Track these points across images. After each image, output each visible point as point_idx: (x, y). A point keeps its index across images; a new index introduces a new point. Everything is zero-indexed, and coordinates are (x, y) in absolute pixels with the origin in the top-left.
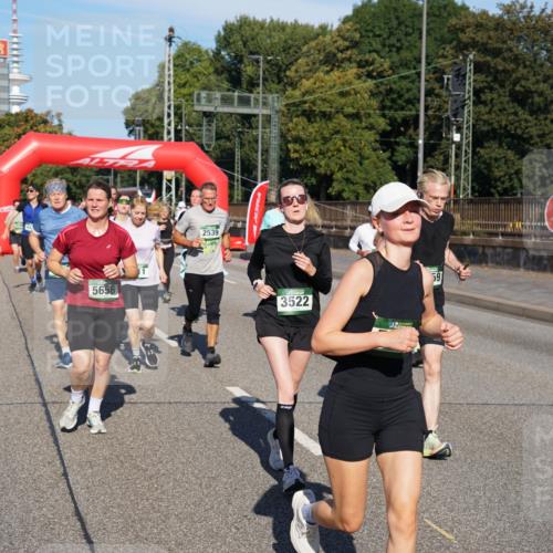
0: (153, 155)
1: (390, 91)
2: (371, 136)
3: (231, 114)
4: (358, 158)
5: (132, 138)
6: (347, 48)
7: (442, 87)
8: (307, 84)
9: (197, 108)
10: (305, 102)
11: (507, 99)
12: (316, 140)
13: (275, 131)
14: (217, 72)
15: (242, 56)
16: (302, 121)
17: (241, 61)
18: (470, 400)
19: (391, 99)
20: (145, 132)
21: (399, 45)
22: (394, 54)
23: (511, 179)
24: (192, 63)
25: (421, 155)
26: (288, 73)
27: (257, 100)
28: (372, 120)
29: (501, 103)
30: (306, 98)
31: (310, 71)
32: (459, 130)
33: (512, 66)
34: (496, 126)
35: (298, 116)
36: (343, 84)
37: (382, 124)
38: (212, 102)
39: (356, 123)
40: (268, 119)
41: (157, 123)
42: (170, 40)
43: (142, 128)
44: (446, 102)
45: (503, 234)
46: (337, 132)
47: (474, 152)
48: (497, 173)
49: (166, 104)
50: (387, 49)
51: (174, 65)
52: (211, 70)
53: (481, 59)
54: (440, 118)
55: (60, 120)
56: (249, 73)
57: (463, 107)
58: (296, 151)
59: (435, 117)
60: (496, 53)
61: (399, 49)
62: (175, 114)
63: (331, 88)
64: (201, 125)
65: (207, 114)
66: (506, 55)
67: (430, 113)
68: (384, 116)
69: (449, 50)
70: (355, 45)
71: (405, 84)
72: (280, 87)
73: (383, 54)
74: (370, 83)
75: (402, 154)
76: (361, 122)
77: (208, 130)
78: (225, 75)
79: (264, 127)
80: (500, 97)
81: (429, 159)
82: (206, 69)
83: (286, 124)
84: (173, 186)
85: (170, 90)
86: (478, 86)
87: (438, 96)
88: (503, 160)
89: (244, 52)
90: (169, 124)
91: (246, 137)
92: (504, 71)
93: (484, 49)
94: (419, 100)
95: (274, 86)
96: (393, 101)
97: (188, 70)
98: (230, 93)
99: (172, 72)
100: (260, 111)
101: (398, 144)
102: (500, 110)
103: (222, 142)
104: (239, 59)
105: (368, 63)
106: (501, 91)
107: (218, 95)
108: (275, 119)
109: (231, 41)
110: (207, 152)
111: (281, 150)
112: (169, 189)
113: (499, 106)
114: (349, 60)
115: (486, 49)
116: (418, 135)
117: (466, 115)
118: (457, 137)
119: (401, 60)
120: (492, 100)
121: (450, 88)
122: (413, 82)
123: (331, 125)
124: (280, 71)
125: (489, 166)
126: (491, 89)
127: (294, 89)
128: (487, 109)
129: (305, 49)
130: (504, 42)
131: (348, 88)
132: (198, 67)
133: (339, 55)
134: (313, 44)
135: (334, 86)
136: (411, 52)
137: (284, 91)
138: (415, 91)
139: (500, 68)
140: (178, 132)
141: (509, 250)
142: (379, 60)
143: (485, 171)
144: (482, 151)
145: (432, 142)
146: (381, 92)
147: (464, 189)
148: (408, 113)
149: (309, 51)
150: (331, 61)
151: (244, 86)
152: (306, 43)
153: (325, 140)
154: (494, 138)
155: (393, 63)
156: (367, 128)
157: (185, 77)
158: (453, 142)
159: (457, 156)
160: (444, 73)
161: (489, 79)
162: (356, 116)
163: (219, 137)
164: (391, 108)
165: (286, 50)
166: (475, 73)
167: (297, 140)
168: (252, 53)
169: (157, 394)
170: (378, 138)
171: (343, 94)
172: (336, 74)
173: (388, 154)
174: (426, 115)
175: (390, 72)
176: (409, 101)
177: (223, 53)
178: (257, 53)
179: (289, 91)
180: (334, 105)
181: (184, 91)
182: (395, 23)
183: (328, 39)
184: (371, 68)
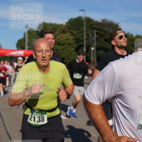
4: (70, 54)
6: (67, 29)
7: (89, 37)
8: (58, 37)
11: (103, 40)
14: (38, 35)
28: (73, 45)
30: (58, 40)
31: (59, 34)
32: (93, 47)
34: (101, 46)
35: (56, 44)
36: (66, 37)
37: (76, 46)
39: (70, 46)
41: (24, 46)
43: (20, 47)
44: (90, 41)
46: (66, 48)
51: (28, 33)
53: (98, 31)
55: (1, 46)
59: (88, 44)
61: (79, 29)
62: (28, 44)
66: (103, 31)
68: (76, 44)
69: (90, 29)
73: (75, 30)
74: (72, 37)
78: (40, 35)
86: (97, 37)
96: (78, 41)
102: (102, 43)
114: (68, 32)
123: (64, 46)
126: (100, 38)
128: (99, 43)
130: (102, 28)
136: (82, 30)
138: (83, 38)
139: (102, 34)
140: (29, 48)
143: (99, 57)
144: (98, 52)
145: (87, 50)
146: (75, 39)
148: (81, 43)
150: (64, 32)
152: (58, 28)
153: (63, 50)
154: (101, 49)
155: (78, 32)
157: (30, 36)
158: (92, 50)
167: (57, 50)
170: (75, 49)
180: (65, 42)
181: (30, 39)
182: (78, 23)
183: (63, 27)
184: (73, 33)
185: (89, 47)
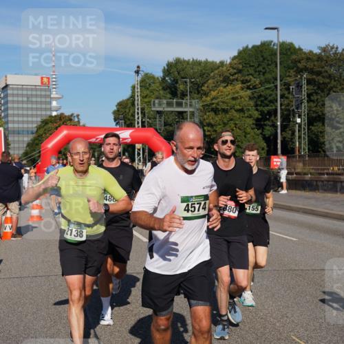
0: (130, 136)
1: (260, 96)
2: (250, 121)
3: (172, 112)
4: (244, 134)
5: (118, 127)
6: (235, 74)
7: (289, 93)
8: (214, 94)
9: (153, 109)
10: (213, 104)
11: (326, 98)
12: (220, 125)
13: (197, 120)
14: (164, 89)
15: (177, 80)
16: (212, 114)
17: (177, 83)
18: (313, 268)
19: (261, 100)
20: (125, 123)
21: (264, 71)
22: (262, 76)
24: (150, 84)
25: (279, 131)
26: (203, 88)
27: (186, 103)
28: (250, 113)
29: (323, 101)
30: (213, 102)
31: (215, 86)
32: (300, 116)
33: (328, 80)
34: (320, 113)
35: (209, 112)
36: (234, 93)
37: (256, 114)
38: (161, 105)
39: (242, 114)
40: (193, 114)
41: (132, 118)
42: (137, 72)
43: (123, 121)
44: (292, 102)
45: (327, 174)
46: (231, 120)
47: (308, 129)
48: (322, 140)
49: (136, 107)
50: (257, 73)
51: (141, 86)
52: (161, 88)
53: (310, 77)
54: (289, 110)
55: (78, 118)
56: (181, 88)
57: (301, 103)
58: (208, 131)
59: (286, 110)
60: (319, 73)
61: (264, 74)
62: (141, 113)
63: (227, 95)
64: (156, 118)
65: (159, 112)
66: (324, 74)
67: (283, 107)
68: (257, 110)
69: (292, 72)
70: (240, 71)
71: (268, 92)
72: (199, 96)
73: (255, 76)
74: (249, 92)
75: (268, 131)
76: (244, 114)
77: (160, 121)
78: (168, 90)
80: (322, 97)
81: (283, 133)
82: (158, 87)
83: (203, 116)
84: (141, 153)
85: (138, 100)
86: (309, 92)
87: (287, 98)
89: (179, 77)
90: (138, 118)
93: (311, 72)
94: (277, 101)
95: (196, 95)
96: (262, 101)
97: (148, 89)
98: (170, 100)
99: (139, 90)
100: (189, 109)
101: (265, 125)
102: (322, 105)
103: (167, 127)
104: (175, 81)
105: (248, 81)
107: (165, 101)
108: (197, 114)
109: (171, 71)
110: (159, 133)
112: (139, 154)
114: (237, 80)
115: (313, 72)
116: (277, 120)
117: (303, 108)
118: (299, 120)
119: (266, 79)
120: (317, 99)
121: (294, 93)
122: (273, 91)
123: (228, 116)
124: (198, 87)
125: (317, 136)
126: (317, 93)
127: (207, 97)
128: (315, 104)
129: (212, 74)
130: (323, 68)
131: (237, 95)
132: (154, 86)
133: (231, 77)
134: (216, 72)
135: (229, 94)
136: (271, 74)
137: (202, 98)
138: (274, 96)
139: (321, 82)
140: (143, 122)
141: (331, 183)
142: (253, 79)
143: (315, 139)
145: (285, 123)
146: (255, 97)
147: (304, 149)
148: (271, 108)
149: (214, 76)
150: (227, 81)
151: (179, 96)
152: (212, 72)
153: (225, 124)
154: (319, 121)
155: (261, 81)
156: (248, 117)
158: (297, 123)
159: (299, 131)
160: (290, 85)
161: (315, 88)
162: (241, 110)
163: (166, 124)
164: (261, 105)
165: (202, 75)
166: (307, 85)
167: (209, 125)
168: (183, 78)
169: (137, 268)
170: (254, 122)
171: (234, 99)
172: (230, 87)
173: (260, 131)
174: (281, 109)
175: (260, 86)
176: (271, 101)
177: (167, 78)
178: (186, 78)
179: (204, 98)
180: (229, 105)
181: (146, 100)
182: (261, 59)
183: (224, 68)
184: (249, 84)
185: (290, 115)
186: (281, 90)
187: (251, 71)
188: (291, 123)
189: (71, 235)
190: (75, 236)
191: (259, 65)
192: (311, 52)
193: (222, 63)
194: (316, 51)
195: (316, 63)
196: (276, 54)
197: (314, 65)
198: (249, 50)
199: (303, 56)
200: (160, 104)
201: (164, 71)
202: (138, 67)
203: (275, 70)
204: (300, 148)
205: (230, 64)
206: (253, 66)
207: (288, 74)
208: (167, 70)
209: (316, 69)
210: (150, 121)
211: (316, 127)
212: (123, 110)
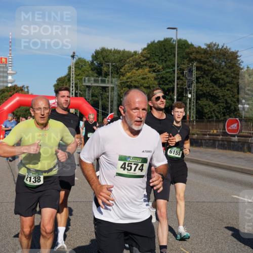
1: (162, 78)
3: (98, 86)
6: (145, 60)
7: (183, 76)
8: (129, 74)
9: (84, 84)
10: (128, 82)
11: (209, 81)
13: (116, 93)
14: (92, 70)
16: (127, 89)
17: (102, 65)
21: (165, 59)
22: (164, 63)
23: (211, 113)
24: (82, 66)
26: (121, 70)
27: (108, 81)
29: (207, 83)
30: (128, 80)
31: (130, 69)
32: (190, 93)
33: (211, 68)
34: (205, 92)
35: (125, 87)
36: (143, 75)
40: (113, 89)
42: (73, 57)
44: (185, 82)
45: (209, 135)
47: (196, 102)
48: (206, 111)
49: (71, 83)
50: (161, 61)
51: (75, 67)
52: (90, 69)
53: (199, 65)
54: (183, 89)
55: (28, 89)
56: (105, 70)
57: (192, 84)
59: (181, 88)
60: (205, 63)
61: (166, 61)
62: (75, 87)
63: (138, 76)
64: (85, 91)
65: (88, 87)
66: (209, 64)
67: (178, 86)
69: (186, 61)
70: (148, 59)
71: (168, 75)
72: (118, 76)
73: (159, 63)
74: (154, 74)
77: (88, 93)
78: (96, 71)
79: (111, 92)
80: (207, 80)
82: (88, 68)
83: (120, 91)
85: (73, 77)
86: (198, 76)
87: (182, 79)
88: (208, 106)
89: (103, 62)
90: (73, 90)
91: (104, 96)
92: (208, 70)
93: (200, 61)
94: (174, 81)
95: (116, 75)
96: (163, 81)
97: (80, 69)
98: (97, 78)
99: (74, 70)
100: (110, 85)
102: (207, 86)
103: (94, 98)
104: (101, 64)
105: (154, 66)
106: (207, 78)
107: (93, 79)
108: (116, 89)
109: (98, 57)
110: (88, 102)
111: (118, 101)
113: (206, 84)
114: (146, 65)
116: (174, 95)
117: (193, 87)
118: (189, 96)
119: (167, 65)
120: (203, 81)
121: (187, 76)
122: (171, 74)
124: (117, 69)
125: (202, 108)
126: (203, 77)
127: (123, 77)
128: (201, 85)
129: (128, 61)
130: (208, 59)
131: (145, 76)
132: (85, 68)
133: (142, 63)
134: (131, 59)
135: (140, 75)
136: (171, 62)
137: (119, 77)
139: (206, 69)
140: (76, 94)
141: (212, 141)
142: (157, 65)
143: (201, 110)
144: (200, 102)
145: (179, 98)
146: (158, 78)
147: (193, 117)
148: (169, 86)
149: (129, 61)
150: (138, 65)
151: (103, 75)
152: (128, 58)
154: (204, 97)
155: (163, 66)
157: (79, 72)
158: (188, 98)
159: (190, 104)
160: (184, 70)
161: (202, 73)
162: (148, 87)
163: (93, 96)
164: (162, 84)
165: (120, 61)
166: (196, 71)
168: (106, 62)
171: (143, 79)
172: (140, 70)
174: (177, 88)
175: (162, 70)
176: (170, 82)
177: (95, 62)
178: (108, 62)
179: (121, 77)
180: (140, 83)
181: (78, 77)
182: (164, 51)
183: (137, 57)
184: (154, 68)
185: (183, 92)
186: (177, 74)
187: (157, 59)
188: (184, 98)
189: (30, 181)
190: (33, 182)
191: (162, 55)
192: (200, 47)
193: (135, 53)
194: (204, 47)
195: (203, 55)
196: (174, 48)
197: (202, 57)
198: (156, 44)
199: (194, 50)
200: (89, 81)
201: (93, 57)
202: (74, 53)
203: (173, 59)
204: (190, 116)
205: (141, 53)
206: (158, 56)
207: (183, 62)
208: (95, 56)
209: (203, 59)
210: (81, 93)
211: (202, 102)
212: (62, 84)
